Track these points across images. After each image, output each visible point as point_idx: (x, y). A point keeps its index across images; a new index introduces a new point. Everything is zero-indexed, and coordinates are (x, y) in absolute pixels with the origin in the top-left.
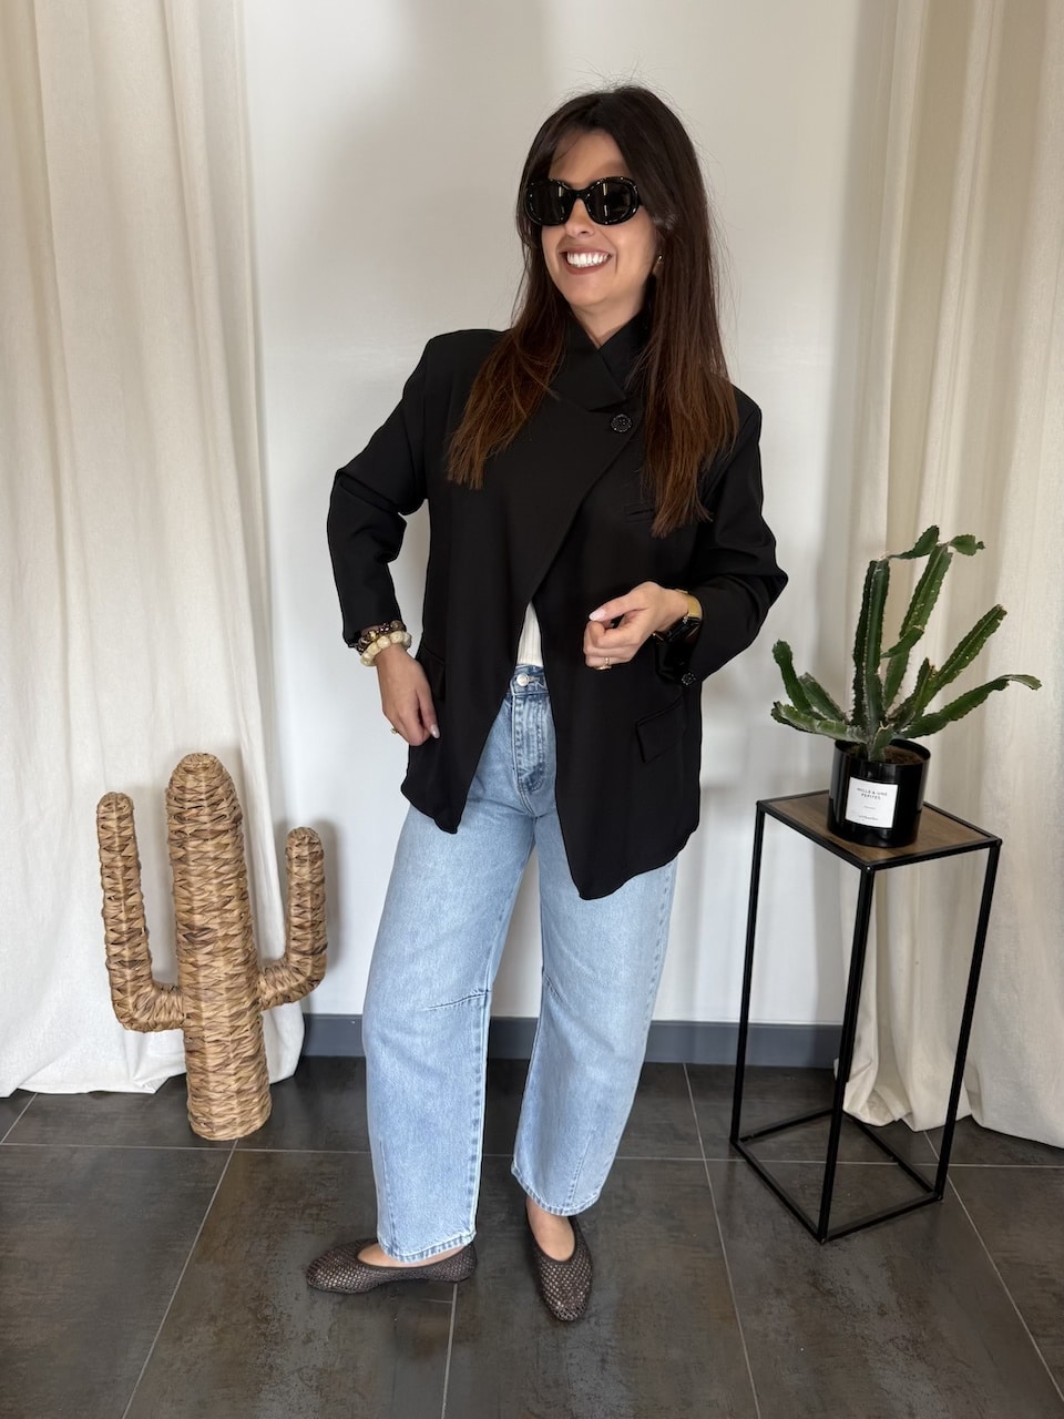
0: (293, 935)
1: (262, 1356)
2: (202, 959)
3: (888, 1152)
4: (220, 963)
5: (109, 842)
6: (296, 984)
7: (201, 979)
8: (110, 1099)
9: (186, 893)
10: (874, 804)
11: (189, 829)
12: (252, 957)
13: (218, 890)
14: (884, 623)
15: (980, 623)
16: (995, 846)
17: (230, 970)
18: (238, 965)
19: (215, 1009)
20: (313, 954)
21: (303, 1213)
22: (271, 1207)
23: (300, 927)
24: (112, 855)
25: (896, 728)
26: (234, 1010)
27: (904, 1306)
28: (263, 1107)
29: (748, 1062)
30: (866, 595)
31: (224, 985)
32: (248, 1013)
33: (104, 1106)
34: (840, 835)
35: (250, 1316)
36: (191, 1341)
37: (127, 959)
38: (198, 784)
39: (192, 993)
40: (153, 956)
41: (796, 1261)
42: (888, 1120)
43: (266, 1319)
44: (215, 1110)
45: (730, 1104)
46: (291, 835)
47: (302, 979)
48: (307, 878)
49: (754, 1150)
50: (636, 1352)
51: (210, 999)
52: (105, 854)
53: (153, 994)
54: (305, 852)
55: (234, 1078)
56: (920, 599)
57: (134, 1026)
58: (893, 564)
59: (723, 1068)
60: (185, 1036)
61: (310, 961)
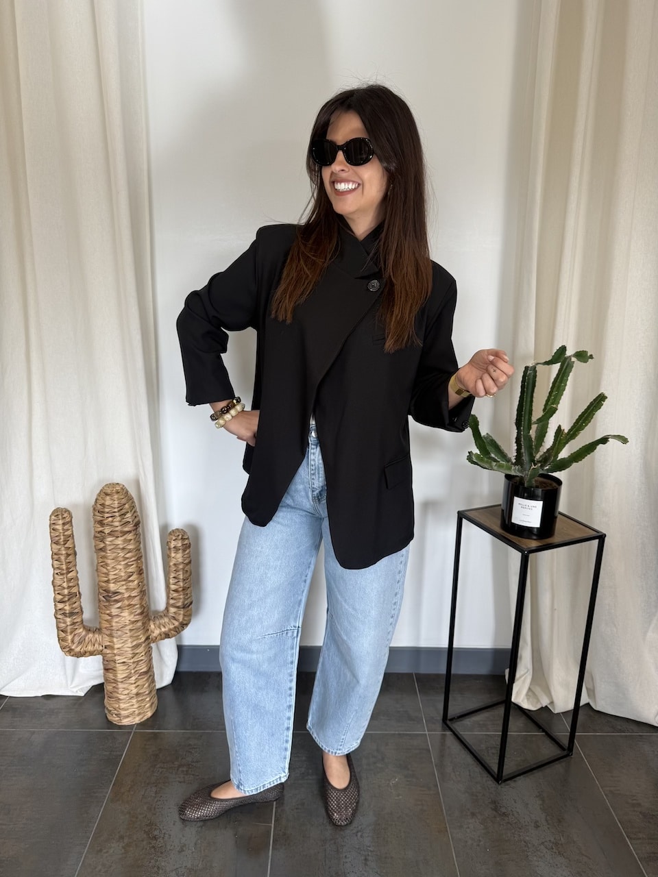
0: (171, 596)
1: (153, 861)
2: (114, 611)
3: (539, 727)
4: (126, 614)
5: (57, 538)
6: (173, 626)
7: (114, 624)
8: (55, 700)
9: (105, 570)
10: (528, 513)
11: (107, 531)
12: (145, 610)
13: (125, 568)
14: (533, 404)
15: (591, 404)
16: (601, 538)
17: (132, 618)
18: (137, 615)
19: (123, 643)
20: (184, 608)
21: (178, 770)
22: (158, 766)
23: (176, 591)
24: (59, 547)
25: (542, 466)
26: (135, 643)
27: (550, 822)
28: (153, 703)
29: (453, 672)
30: (523, 387)
31: (128, 628)
32: (143, 645)
33: (51, 704)
34: (509, 532)
35: (145, 836)
36: (107, 852)
37: (67, 612)
38: (113, 502)
39: (108, 632)
40: (84, 610)
41: (484, 795)
42: (539, 707)
43: (155, 838)
44: (122, 706)
45: (442, 698)
46: (170, 534)
47: (177, 624)
48: (180, 560)
49: (457, 726)
50: (386, 853)
51: (120, 636)
52: (54, 546)
53: (84, 633)
54: (179, 544)
55: (134, 685)
56: (555, 389)
57: (72, 653)
58: (539, 368)
59: (438, 676)
60: (104, 660)
61: (182, 612)
